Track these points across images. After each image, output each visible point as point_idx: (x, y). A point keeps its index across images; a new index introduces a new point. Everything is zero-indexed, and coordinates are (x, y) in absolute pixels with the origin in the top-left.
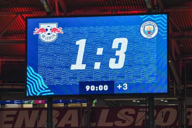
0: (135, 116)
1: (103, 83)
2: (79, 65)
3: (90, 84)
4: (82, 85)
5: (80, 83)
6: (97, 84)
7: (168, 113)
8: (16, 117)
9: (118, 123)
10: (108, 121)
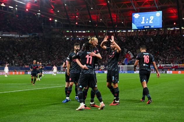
0: (155, 33)
1: (148, 26)
2: (143, 23)
3: (145, 26)
7: (162, 32)
8: (130, 33)
9: (151, 34)
10: (149, 34)
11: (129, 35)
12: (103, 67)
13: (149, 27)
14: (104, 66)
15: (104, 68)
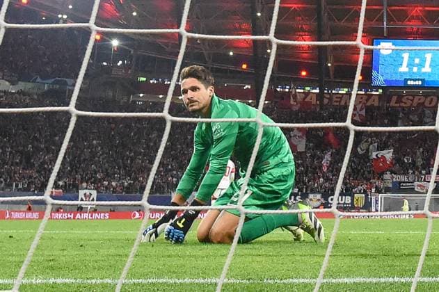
0: (412, 100)
1: (418, 80)
3: (411, 80)
4: (406, 80)
5: (405, 79)
6: (415, 80)
7: (432, 99)
10: (396, 103)
11: (337, 104)
12: (319, 200)
13: (420, 83)
14: (319, 196)
15: (319, 203)
